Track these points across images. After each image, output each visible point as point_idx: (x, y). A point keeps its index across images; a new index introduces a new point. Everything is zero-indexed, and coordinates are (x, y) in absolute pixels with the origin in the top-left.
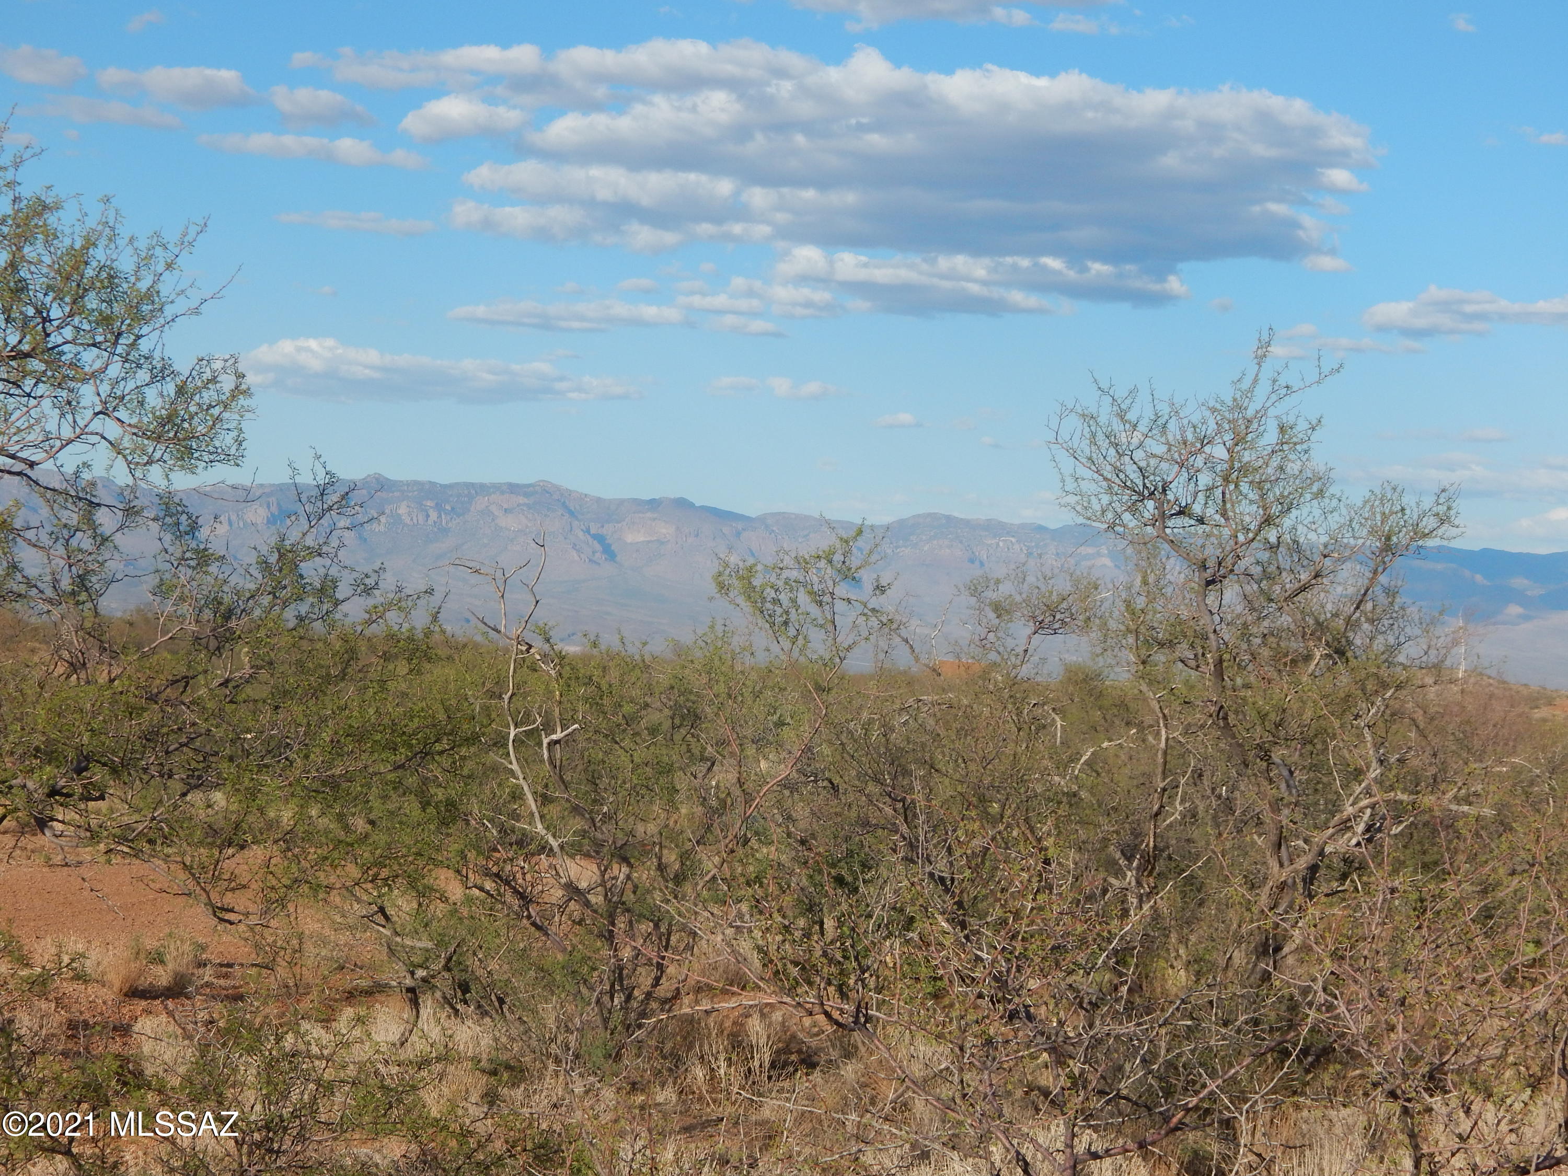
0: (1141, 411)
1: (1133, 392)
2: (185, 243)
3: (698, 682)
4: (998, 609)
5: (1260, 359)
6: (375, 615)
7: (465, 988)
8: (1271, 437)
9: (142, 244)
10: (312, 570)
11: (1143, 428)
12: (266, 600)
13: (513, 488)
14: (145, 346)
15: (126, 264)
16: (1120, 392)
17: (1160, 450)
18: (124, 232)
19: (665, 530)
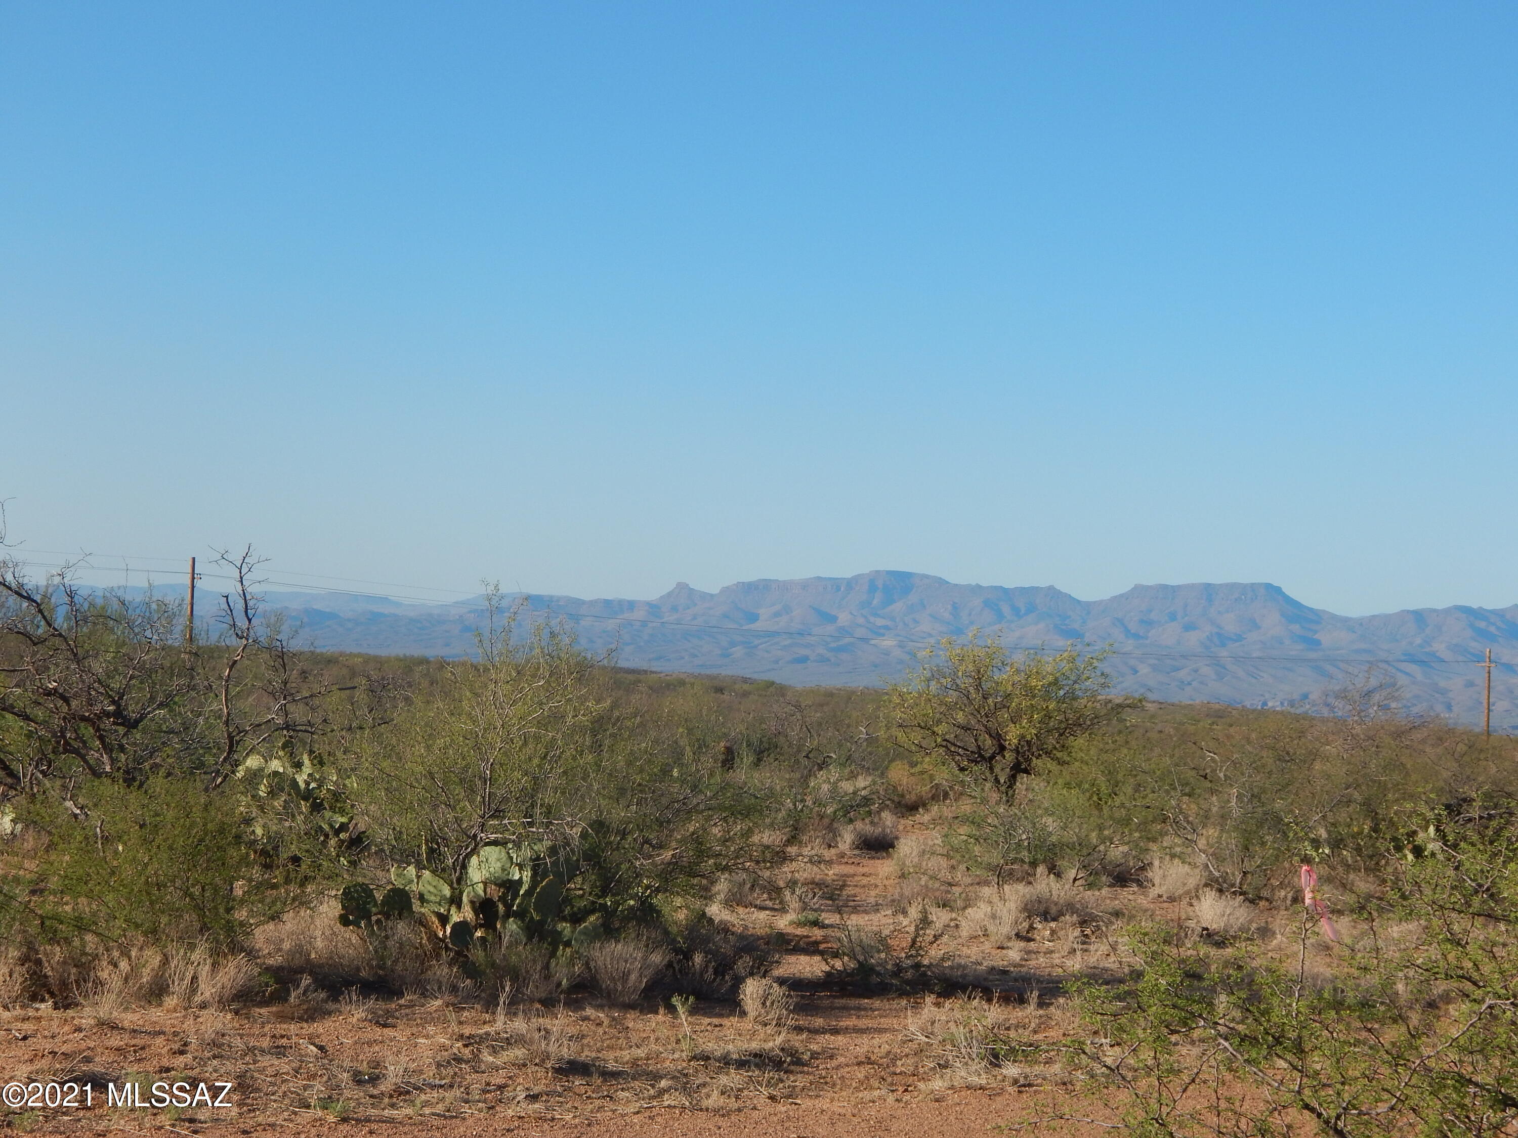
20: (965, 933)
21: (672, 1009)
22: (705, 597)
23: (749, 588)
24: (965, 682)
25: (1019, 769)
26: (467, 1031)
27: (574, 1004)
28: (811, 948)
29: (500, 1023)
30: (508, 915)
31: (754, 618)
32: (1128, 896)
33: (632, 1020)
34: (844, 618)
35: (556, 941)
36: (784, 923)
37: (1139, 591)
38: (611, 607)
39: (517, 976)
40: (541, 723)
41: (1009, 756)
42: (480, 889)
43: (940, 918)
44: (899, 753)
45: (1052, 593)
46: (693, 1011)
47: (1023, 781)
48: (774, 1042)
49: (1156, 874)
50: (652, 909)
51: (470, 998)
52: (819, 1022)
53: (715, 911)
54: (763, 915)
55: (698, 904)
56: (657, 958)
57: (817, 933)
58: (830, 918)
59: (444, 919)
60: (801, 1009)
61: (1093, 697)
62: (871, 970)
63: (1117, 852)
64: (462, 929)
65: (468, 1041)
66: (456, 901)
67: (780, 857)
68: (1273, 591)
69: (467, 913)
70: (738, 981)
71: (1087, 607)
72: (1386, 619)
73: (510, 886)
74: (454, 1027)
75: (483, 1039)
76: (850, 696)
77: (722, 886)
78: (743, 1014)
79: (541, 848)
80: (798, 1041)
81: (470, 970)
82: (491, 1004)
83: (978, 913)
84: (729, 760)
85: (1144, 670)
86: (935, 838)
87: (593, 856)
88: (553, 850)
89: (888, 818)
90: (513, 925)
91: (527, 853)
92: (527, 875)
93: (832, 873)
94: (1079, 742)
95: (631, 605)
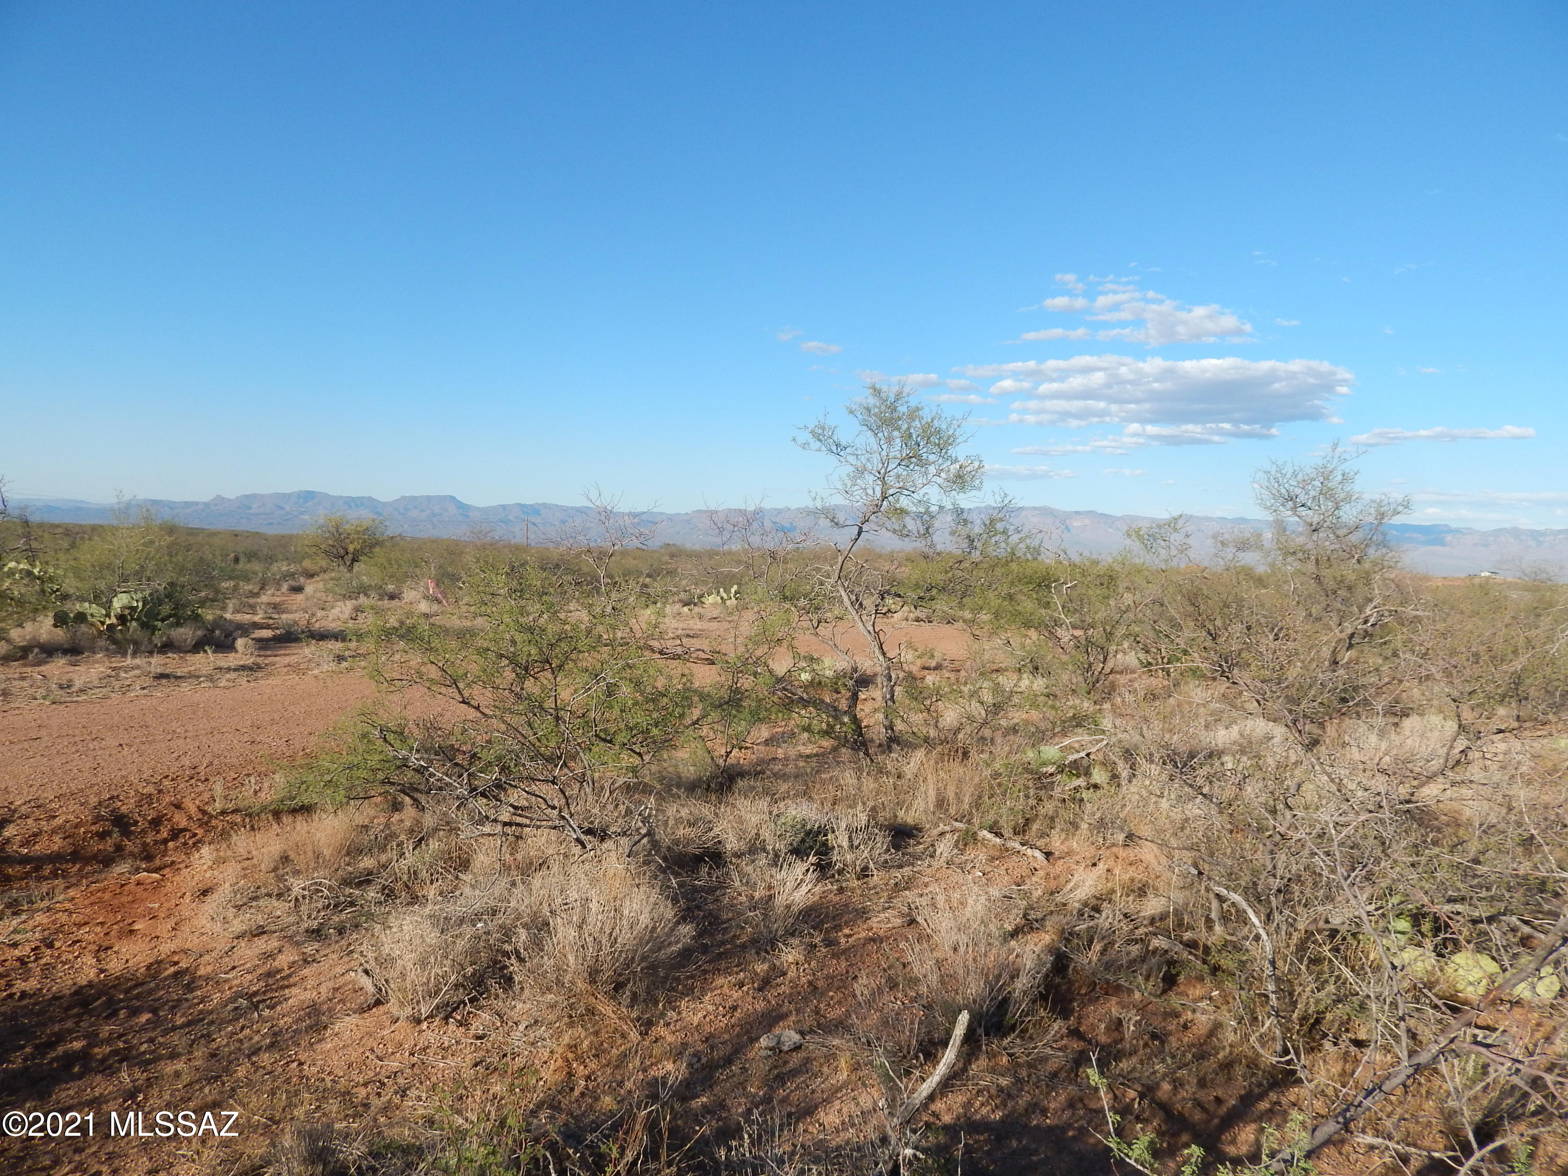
0: (1289, 470)
1: (1285, 463)
2: (964, 418)
3: (1117, 568)
4: (1223, 543)
5: (1334, 450)
6: (1021, 540)
7: (1037, 669)
8: (1340, 478)
9: (949, 420)
10: (999, 526)
11: (1288, 476)
12: (985, 536)
13: (1035, 508)
14: (950, 453)
15: (944, 427)
16: (1280, 463)
17: (1295, 483)
18: (944, 416)
19: (1087, 521)
20: (330, 618)
21: (205, 651)
22: (229, 500)
23: (247, 497)
24: (332, 529)
25: (354, 560)
26: (114, 665)
27: (164, 653)
28: (268, 627)
29: (129, 661)
30: (132, 619)
31: (250, 508)
32: (395, 603)
33: (189, 657)
34: (288, 508)
35: (154, 629)
36: (257, 619)
37: (403, 498)
38: (187, 504)
39: (136, 643)
40: (144, 545)
41: (350, 556)
42: (119, 610)
43: (320, 614)
44: (306, 556)
45: (370, 499)
46: (214, 652)
47: (356, 565)
48: (250, 661)
49: (405, 595)
50: (198, 616)
51: (115, 653)
52: (269, 653)
53: (228, 616)
54: (248, 617)
55: (219, 612)
56: (200, 633)
57: (271, 621)
58: (276, 616)
59: (103, 623)
60: (260, 649)
61: (383, 534)
62: (291, 633)
63: (391, 587)
64: (111, 627)
65: (114, 669)
66: (108, 615)
67: (257, 595)
68: (452, 498)
69: (114, 620)
70: (235, 639)
71: (384, 504)
72: (493, 508)
73: (133, 609)
74: (107, 664)
75: (120, 668)
76: (291, 537)
77: (231, 605)
78: (236, 652)
79: (147, 593)
80: (259, 660)
81: (115, 642)
82: (124, 654)
83: (335, 612)
84: (237, 560)
85: (406, 526)
86: (321, 585)
87: (169, 596)
88: (151, 595)
89: (302, 579)
90: (134, 624)
91: (140, 595)
92: (140, 604)
93: (278, 600)
94: (377, 550)
95: (197, 503)
